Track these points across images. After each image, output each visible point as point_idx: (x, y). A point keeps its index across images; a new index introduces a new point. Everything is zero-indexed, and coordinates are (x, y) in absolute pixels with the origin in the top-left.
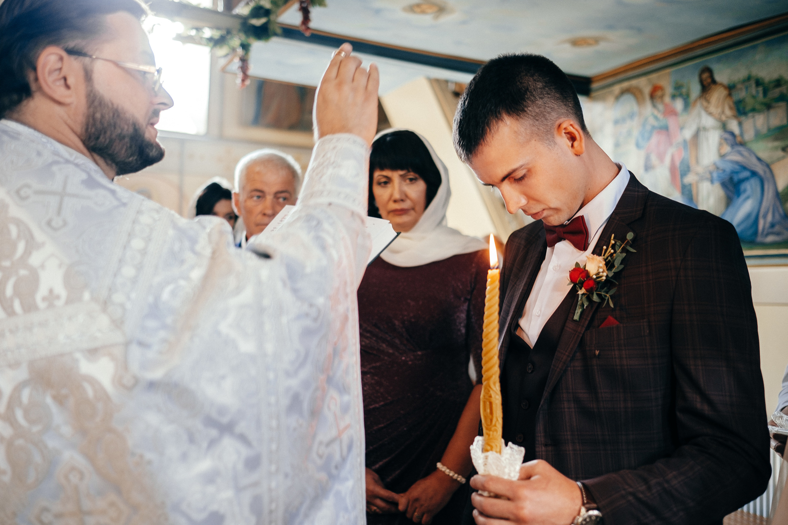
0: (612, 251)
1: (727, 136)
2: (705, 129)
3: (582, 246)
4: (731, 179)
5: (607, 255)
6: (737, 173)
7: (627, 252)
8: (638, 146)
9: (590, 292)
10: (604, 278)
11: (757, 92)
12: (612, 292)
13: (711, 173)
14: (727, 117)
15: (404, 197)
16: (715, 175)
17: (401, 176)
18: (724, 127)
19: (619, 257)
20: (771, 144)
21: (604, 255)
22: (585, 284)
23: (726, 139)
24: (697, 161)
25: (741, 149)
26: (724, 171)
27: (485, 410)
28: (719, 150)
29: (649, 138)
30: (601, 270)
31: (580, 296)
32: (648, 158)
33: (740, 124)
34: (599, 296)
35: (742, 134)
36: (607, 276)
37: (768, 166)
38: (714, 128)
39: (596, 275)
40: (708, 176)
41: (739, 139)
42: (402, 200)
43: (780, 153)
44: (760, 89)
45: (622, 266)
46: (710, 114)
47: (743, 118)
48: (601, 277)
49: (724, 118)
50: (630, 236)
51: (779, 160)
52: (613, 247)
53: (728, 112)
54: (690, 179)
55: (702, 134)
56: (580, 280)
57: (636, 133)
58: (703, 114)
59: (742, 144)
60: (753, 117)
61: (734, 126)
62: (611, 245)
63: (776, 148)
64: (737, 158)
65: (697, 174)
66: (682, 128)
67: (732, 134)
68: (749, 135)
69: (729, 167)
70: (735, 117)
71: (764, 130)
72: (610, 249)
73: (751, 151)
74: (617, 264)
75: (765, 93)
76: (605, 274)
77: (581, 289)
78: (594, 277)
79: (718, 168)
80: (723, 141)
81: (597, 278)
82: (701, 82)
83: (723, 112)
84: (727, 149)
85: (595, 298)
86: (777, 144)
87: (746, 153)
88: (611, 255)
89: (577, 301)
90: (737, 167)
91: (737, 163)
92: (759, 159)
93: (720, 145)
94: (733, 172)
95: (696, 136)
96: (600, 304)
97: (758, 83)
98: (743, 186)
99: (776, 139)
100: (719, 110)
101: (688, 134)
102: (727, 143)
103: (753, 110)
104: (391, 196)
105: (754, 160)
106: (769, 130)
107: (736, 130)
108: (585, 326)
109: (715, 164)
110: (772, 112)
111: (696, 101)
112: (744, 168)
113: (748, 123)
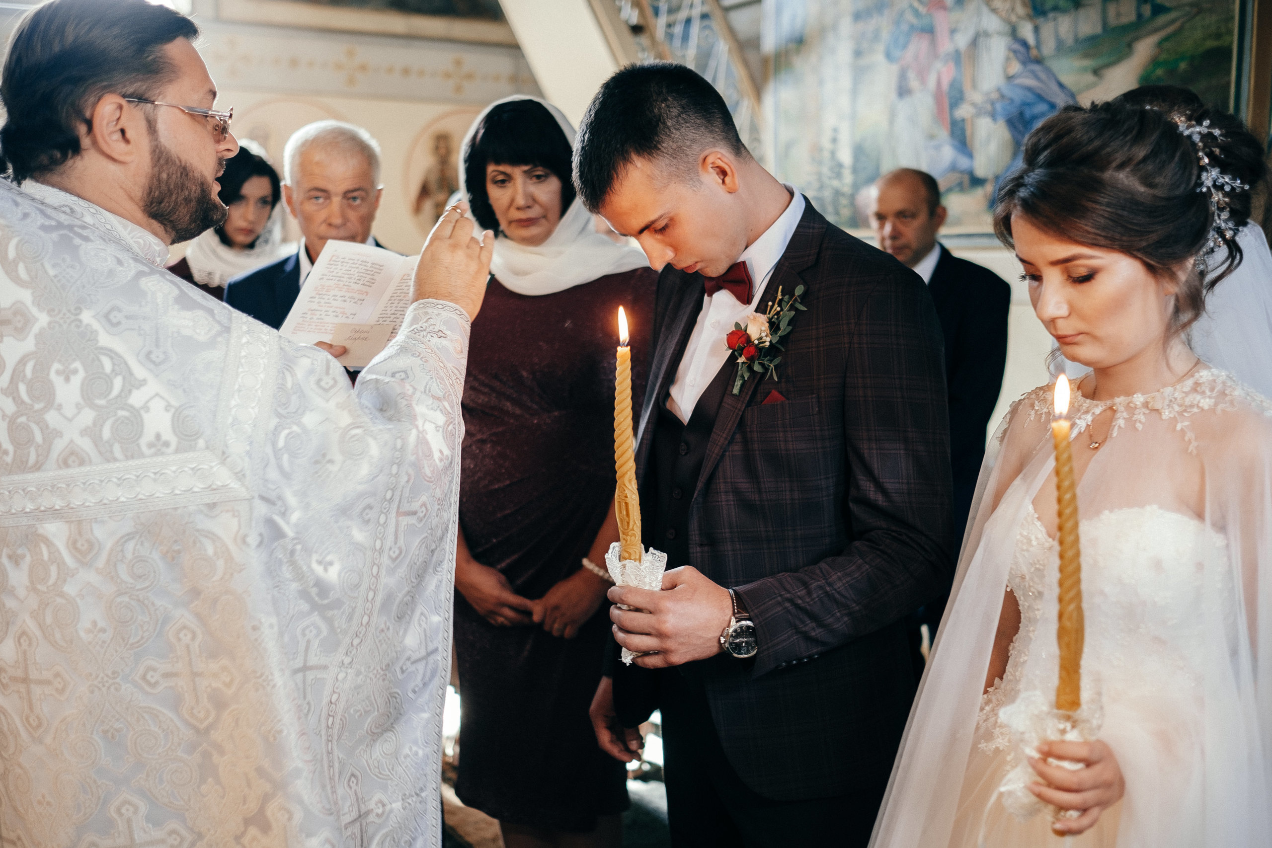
0: (779, 309)
1: (1017, 46)
2: (986, 34)
3: (745, 298)
4: (1021, 114)
5: (772, 313)
6: (1028, 104)
7: (796, 310)
8: (889, 56)
9: (751, 359)
10: (767, 344)
12: (777, 361)
13: (993, 104)
14: (1019, 17)
15: (530, 203)
16: (999, 107)
17: (525, 172)
18: (1014, 33)
19: (787, 315)
20: (1078, 63)
21: (769, 314)
22: (745, 351)
23: (1015, 52)
24: (974, 86)
25: (1036, 68)
26: (1012, 101)
27: (620, 512)
28: (1005, 70)
29: (905, 46)
30: (763, 334)
31: (740, 364)
32: (903, 76)
33: (1036, 30)
34: (762, 365)
35: (1038, 46)
36: (771, 342)
37: (1073, 96)
38: (999, 33)
39: (758, 340)
40: (989, 107)
41: (1034, 52)
42: (529, 207)
43: (1090, 78)
45: (790, 328)
46: (994, 11)
47: (1040, 21)
48: (764, 342)
49: (1014, 18)
50: (799, 290)
51: (1089, 87)
52: (780, 305)
53: (1021, 10)
54: (964, 111)
55: (981, 40)
56: (739, 346)
57: (885, 35)
58: (985, 10)
59: (1039, 61)
60: (1055, 19)
61: (1027, 31)
62: (778, 300)
63: (1084, 70)
64: (1031, 82)
65: (974, 105)
66: (953, 31)
67: (1025, 44)
68: (1048, 48)
69: (1018, 96)
70: (1030, 17)
71: (1070, 41)
72: (776, 306)
73: (1049, 71)
74: (783, 325)
76: (768, 339)
77: (741, 357)
78: (756, 342)
79: (1003, 96)
80: (1011, 55)
81: (760, 343)
83: (1013, 9)
84: (1016, 67)
85: (757, 368)
86: (1088, 63)
87: (1043, 76)
88: (778, 313)
89: (737, 371)
90: (1030, 97)
91: (1029, 89)
92: (1061, 85)
93: (1008, 59)
94: (1025, 104)
95: (974, 43)
96: (763, 375)
99: (1086, 56)
100: (1008, 5)
101: (962, 41)
102: (1017, 58)
103: (1056, 8)
104: (512, 201)
105: (1055, 87)
106: (1077, 40)
107: (1031, 39)
108: (746, 402)
109: (999, 90)
110: (1082, 12)
112: (1040, 98)
113: (1048, 29)
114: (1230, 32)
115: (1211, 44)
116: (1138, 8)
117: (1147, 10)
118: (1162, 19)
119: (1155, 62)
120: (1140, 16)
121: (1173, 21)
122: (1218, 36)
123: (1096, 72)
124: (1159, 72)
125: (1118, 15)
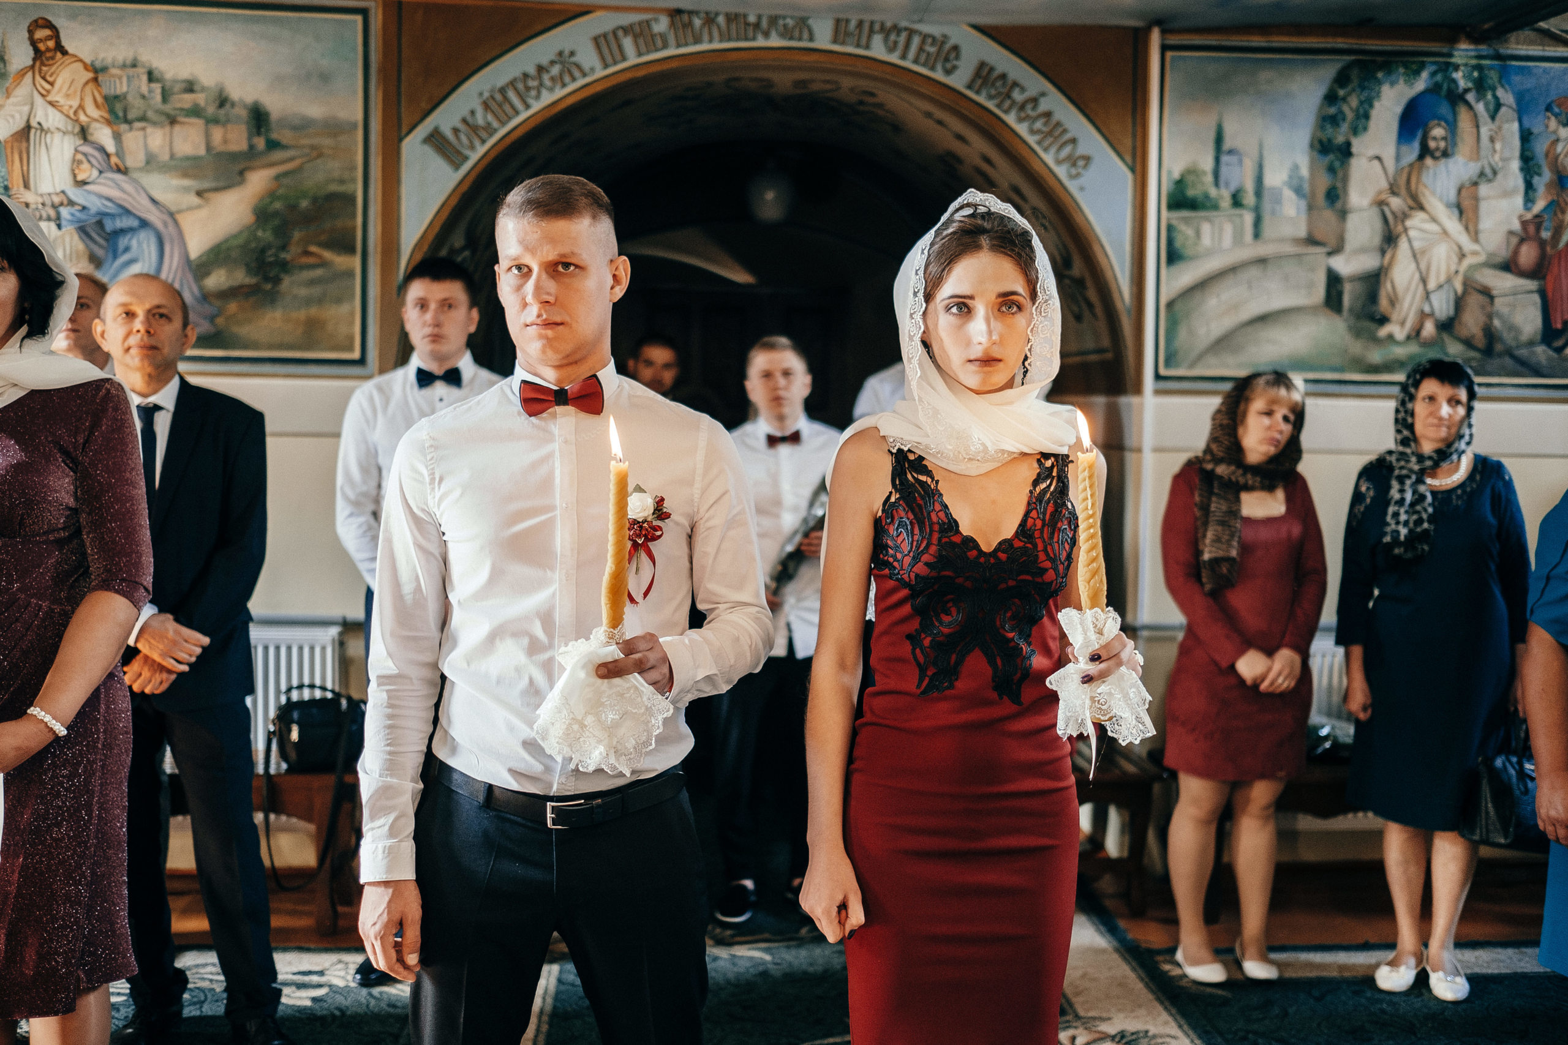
1: (89, 150)
2: (42, 128)
4: (99, 224)
6: (112, 216)
11: (150, 91)
13: (55, 207)
14: (91, 118)
16: (64, 212)
18: (84, 133)
20: (177, 182)
25: (118, 177)
26: (85, 209)
28: (73, 170)
33: (117, 137)
35: (120, 153)
37: (172, 215)
38: (61, 130)
43: (193, 199)
44: (157, 87)
46: (52, 104)
49: (83, 118)
51: (190, 209)
53: (93, 111)
55: (36, 134)
58: (39, 100)
59: (122, 171)
63: (186, 190)
64: (111, 190)
68: (135, 158)
69: (94, 203)
70: (109, 123)
71: (163, 157)
73: (138, 186)
75: (166, 96)
79: (70, 201)
80: (81, 157)
82: (33, 43)
83: (82, 107)
86: (186, 182)
87: (128, 187)
90: (111, 208)
91: (110, 199)
92: (154, 201)
93: (76, 163)
97: (152, 76)
98: (123, 242)
99: (185, 175)
100: (72, 101)
101: (4, 129)
103: (143, 119)
105: (146, 202)
106: (173, 158)
107: (111, 148)
109: (64, 193)
110: (177, 128)
111: (22, 74)
112: (125, 211)
113: (133, 139)
114: (353, 180)
115: (333, 188)
116: (250, 139)
117: (260, 143)
118: (278, 155)
119: (272, 195)
120: (252, 147)
121: (291, 159)
122: (342, 182)
123: (199, 194)
124: (278, 205)
125: (225, 141)
